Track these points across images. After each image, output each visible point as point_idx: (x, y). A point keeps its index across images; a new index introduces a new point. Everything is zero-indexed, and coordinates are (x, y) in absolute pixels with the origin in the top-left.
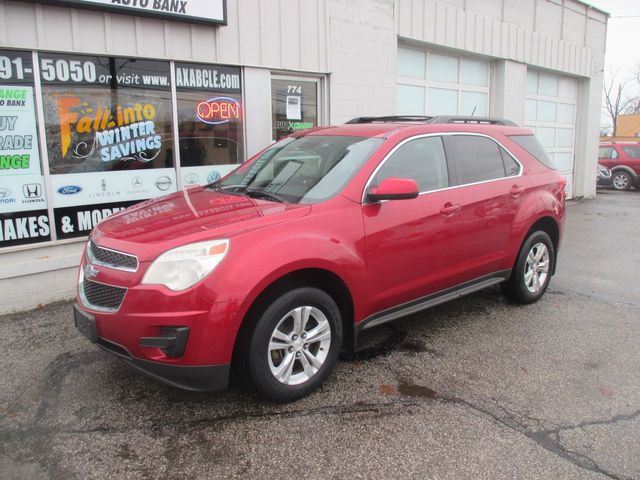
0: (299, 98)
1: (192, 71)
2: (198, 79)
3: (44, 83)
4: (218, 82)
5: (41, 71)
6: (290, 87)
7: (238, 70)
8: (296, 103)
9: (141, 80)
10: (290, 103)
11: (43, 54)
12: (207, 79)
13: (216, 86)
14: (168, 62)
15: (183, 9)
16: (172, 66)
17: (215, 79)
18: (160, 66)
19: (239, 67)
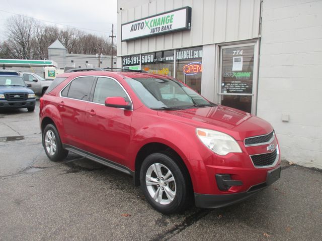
0: (242, 57)
1: (182, 52)
2: (184, 55)
3: (142, 64)
4: (193, 55)
5: (141, 60)
6: (235, 52)
7: (200, 47)
8: (240, 61)
9: (165, 59)
10: (235, 61)
11: (142, 55)
12: (188, 54)
13: (192, 57)
14: (173, 50)
15: (171, 28)
16: (175, 51)
17: (192, 54)
18: (171, 52)
19: (202, 46)
